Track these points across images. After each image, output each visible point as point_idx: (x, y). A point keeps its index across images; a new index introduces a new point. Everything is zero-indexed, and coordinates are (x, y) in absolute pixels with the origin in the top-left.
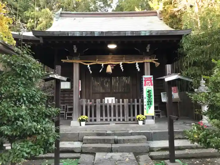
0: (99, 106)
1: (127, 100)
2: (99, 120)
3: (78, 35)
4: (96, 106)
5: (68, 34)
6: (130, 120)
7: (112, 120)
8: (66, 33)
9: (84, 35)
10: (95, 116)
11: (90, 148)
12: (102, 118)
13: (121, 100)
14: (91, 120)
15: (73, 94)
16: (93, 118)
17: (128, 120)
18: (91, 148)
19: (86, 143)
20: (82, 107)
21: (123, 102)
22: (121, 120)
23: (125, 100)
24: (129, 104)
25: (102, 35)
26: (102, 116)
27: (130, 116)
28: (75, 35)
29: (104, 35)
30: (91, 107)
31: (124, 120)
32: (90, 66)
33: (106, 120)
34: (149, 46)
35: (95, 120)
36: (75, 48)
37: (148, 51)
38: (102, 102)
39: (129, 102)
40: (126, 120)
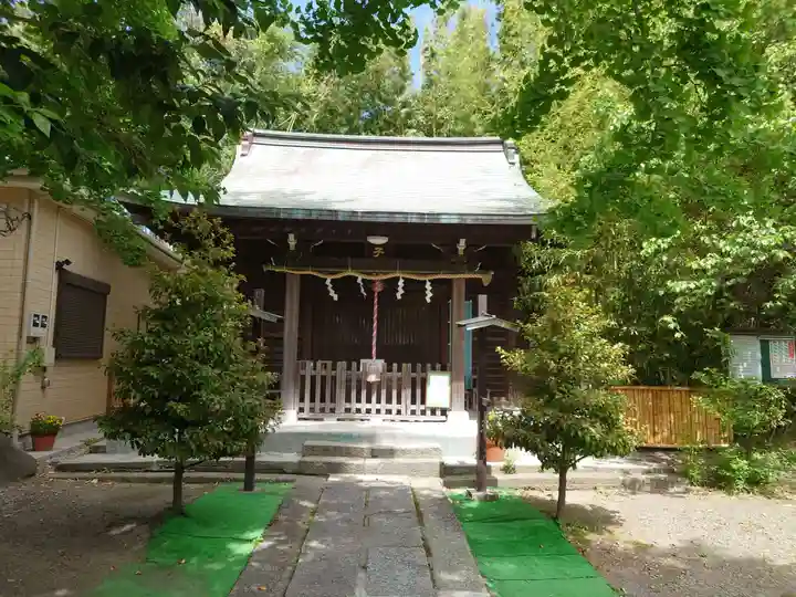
0: (344, 377)
1: (410, 365)
2: (343, 410)
3: (300, 216)
4: (335, 376)
5: (278, 214)
6: (413, 412)
7: (374, 411)
8: (275, 211)
9: (314, 217)
10: (333, 400)
12: (348, 406)
13: (395, 365)
14: (324, 409)
15: (282, 345)
17: (409, 413)
19: (309, 455)
20: (303, 377)
21: (399, 370)
22: (394, 412)
23: (404, 365)
25: (353, 219)
26: (348, 400)
27: (413, 402)
28: (294, 217)
29: (359, 219)
30: (324, 378)
31: (399, 412)
32: (333, 281)
33: (358, 411)
34: (462, 242)
35: (333, 411)
36: (292, 241)
37: (461, 253)
38: (349, 368)
39: (414, 370)
40: (403, 412)
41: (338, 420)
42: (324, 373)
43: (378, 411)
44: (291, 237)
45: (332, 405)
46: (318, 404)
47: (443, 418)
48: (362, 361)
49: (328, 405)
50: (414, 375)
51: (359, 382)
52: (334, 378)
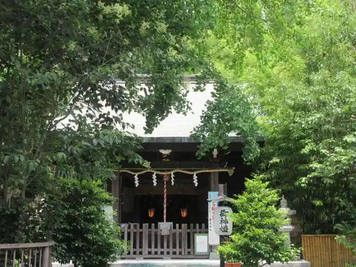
0: (147, 233)
2: (147, 253)
6: (189, 253)
7: (165, 253)
10: (141, 247)
12: (150, 250)
13: (178, 224)
14: (136, 252)
16: (138, 250)
17: (186, 253)
21: (180, 228)
22: (178, 253)
25: (151, 142)
26: (150, 246)
27: (189, 247)
29: (155, 142)
30: (135, 234)
31: (180, 253)
33: (156, 253)
34: (215, 150)
35: (141, 253)
38: (150, 227)
39: (189, 228)
40: (183, 253)
41: (144, 259)
42: (135, 230)
43: (168, 253)
45: (140, 250)
46: (132, 249)
48: (159, 223)
50: (189, 231)
51: (156, 236)
52: (141, 233)
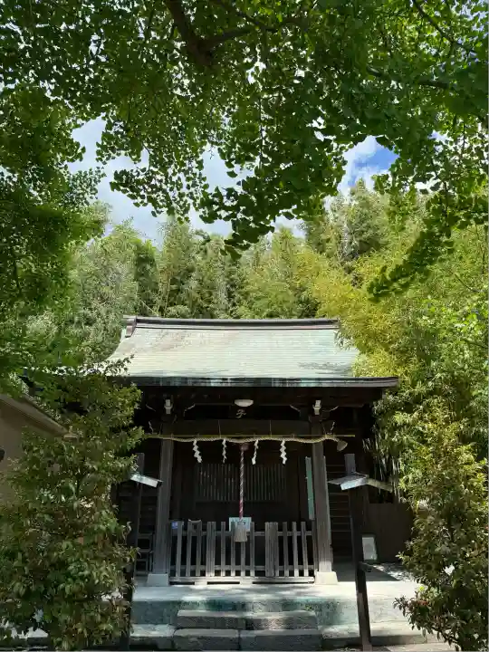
0: (214, 538)
1: (276, 524)
2: (213, 573)
3: (177, 384)
4: (206, 536)
5: (158, 382)
6: (282, 574)
9: (190, 384)
10: (203, 563)
11: (192, 639)
12: (218, 568)
14: (195, 572)
15: (156, 505)
17: (278, 573)
18: (195, 639)
19: (182, 628)
20: (175, 538)
23: (267, 524)
24: (280, 533)
25: (223, 385)
26: (218, 562)
27: (281, 563)
29: (229, 385)
30: (194, 539)
33: (228, 573)
34: (318, 403)
35: (203, 573)
36: (168, 406)
37: (317, 413)
38: (219, 528)
41: (209, 583)
42: (195, 533)
43: (248, 573)
44: (168, 403)
45: (202, 568)
46: (189, 567)
47: (311, 579)
48: (231, 519)
49: (199, 568)
51: (228, 540)
52: (204, 539)
